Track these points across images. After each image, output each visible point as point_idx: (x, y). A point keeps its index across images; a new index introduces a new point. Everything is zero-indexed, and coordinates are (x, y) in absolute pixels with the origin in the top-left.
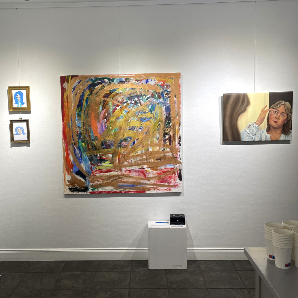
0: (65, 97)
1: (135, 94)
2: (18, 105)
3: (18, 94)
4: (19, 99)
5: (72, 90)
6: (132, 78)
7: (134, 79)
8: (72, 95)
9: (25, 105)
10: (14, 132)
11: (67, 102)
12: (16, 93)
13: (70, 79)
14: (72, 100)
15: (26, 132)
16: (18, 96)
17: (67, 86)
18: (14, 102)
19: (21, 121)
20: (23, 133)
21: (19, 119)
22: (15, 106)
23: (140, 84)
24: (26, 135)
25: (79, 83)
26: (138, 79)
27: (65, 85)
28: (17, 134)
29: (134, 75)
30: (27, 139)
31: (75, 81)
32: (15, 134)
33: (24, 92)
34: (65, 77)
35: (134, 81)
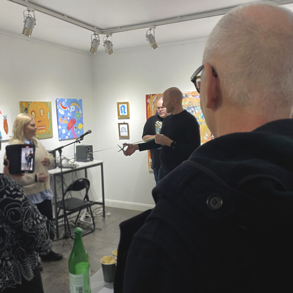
0: (148, 108)
1: (192, 106)
2: (123, 114)
3: (122, 107)
4: (123, 110)
5: (153, 104)
6: (190, 95)
7: (191, 95)
8: (153, 107)
9: (126, 114)
10: (121, 131)
11: (150, 112)
12: (122, 106)
13: (151, 96)
14: (152, 110)
15: (127, 130)
16: (123, 108)
17: (149, 101)
18: (120, 112)
19: (124, 124)
20: (126, 131)
21: (123, 123)
22: (121, 114)
23: (195, 98)
24: (127, 133)
25: (156, 99)
26: (194, 95)
27: (148, 100)
28: (122, 132)
29: (191, 92)
30: (127, 135)
31: (154, 98)
32: (121, 132)
33: (126, 105)
34: (148, 95)
35: (191, 97)
